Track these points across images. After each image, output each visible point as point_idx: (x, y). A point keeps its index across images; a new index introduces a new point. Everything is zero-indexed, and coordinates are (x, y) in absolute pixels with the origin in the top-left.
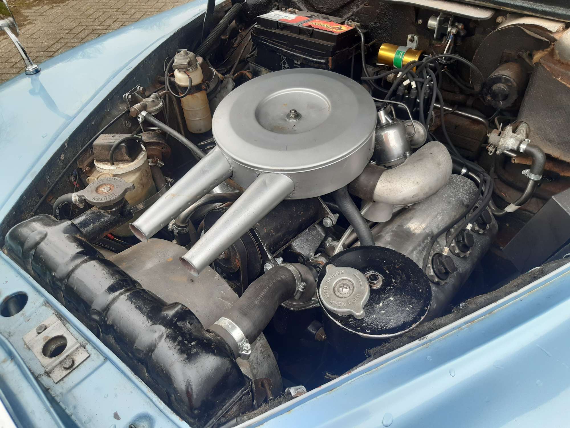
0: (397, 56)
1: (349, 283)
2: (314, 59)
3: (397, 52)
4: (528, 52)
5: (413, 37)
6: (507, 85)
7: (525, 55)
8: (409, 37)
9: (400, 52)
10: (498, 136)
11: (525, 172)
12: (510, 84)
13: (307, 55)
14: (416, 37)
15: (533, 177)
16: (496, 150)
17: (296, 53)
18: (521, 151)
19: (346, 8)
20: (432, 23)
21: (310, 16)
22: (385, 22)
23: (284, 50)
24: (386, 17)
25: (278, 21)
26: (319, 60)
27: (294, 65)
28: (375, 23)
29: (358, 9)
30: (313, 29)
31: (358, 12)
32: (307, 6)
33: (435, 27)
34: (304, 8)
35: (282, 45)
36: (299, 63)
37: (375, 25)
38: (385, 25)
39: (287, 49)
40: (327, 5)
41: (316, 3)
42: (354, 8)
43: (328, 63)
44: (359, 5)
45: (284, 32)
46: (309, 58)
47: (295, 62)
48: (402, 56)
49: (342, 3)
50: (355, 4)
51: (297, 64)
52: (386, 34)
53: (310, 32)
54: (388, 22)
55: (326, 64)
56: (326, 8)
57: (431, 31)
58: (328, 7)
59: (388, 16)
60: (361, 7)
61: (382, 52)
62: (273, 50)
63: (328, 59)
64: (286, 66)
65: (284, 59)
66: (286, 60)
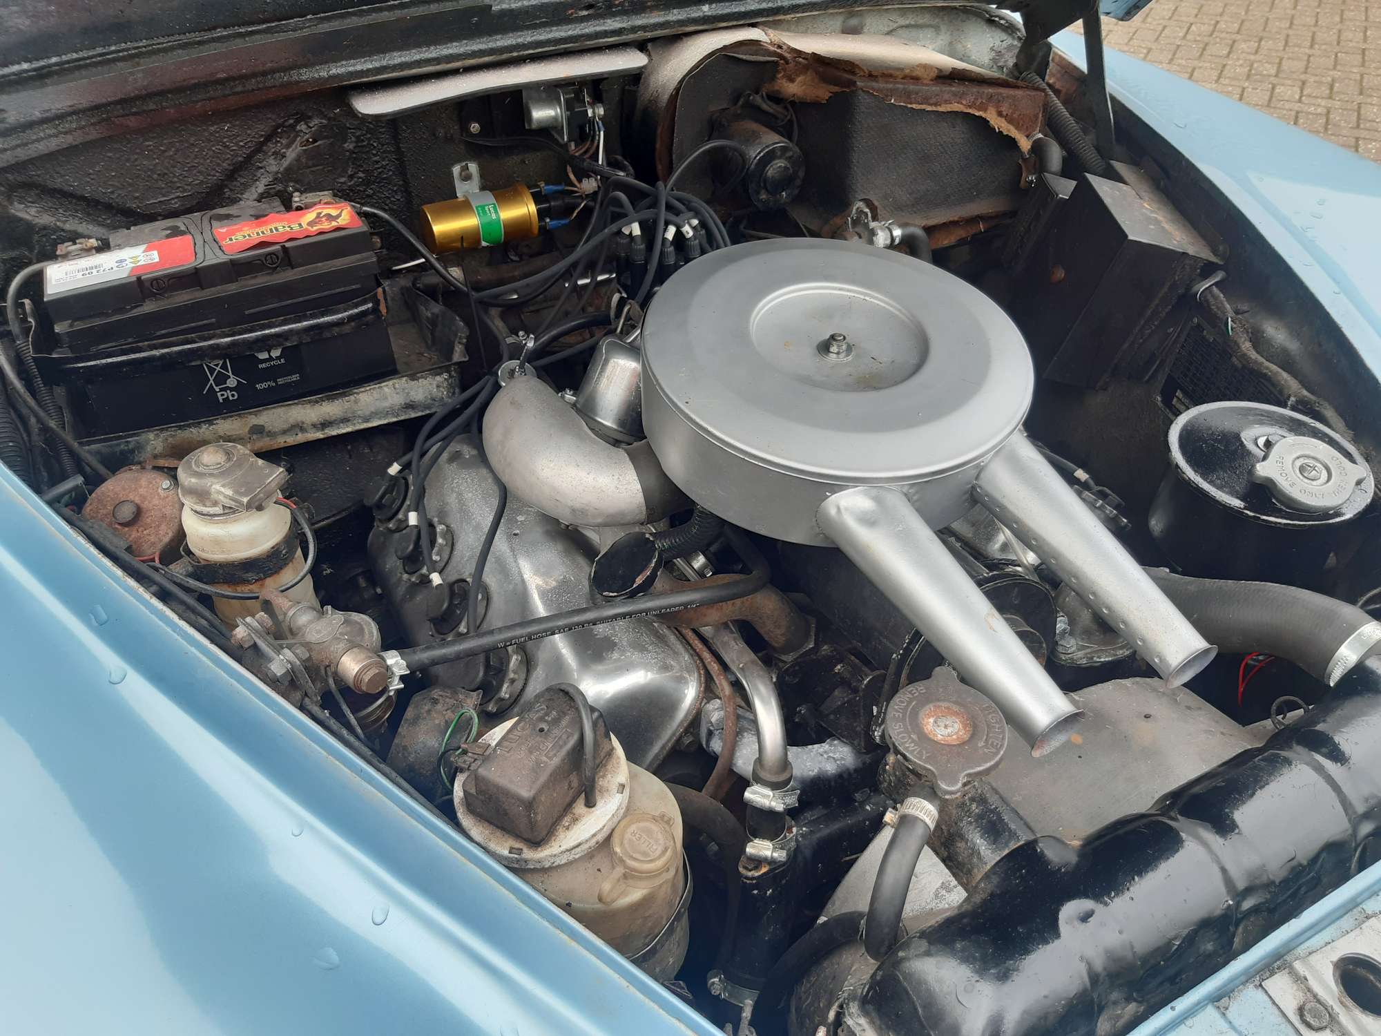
0: (486, 220)
1: (1304, 460)
2: (340, 316)
3: (478, 211)
4: (761, 93)
5: (465, 169)
8: (456, 170)
9: (483, 207)
12: (791, 153)
13: (313, 317)
14: (473, 167)
17: (270, 327)
18: (897, 241)
19: (241, 173)
20: (542, 114)
21: (169, 232)
22: (377, 162)
23: (222, 340)
24: (374, 152)
25: (139, 279)
26: (356, 311)
27: (260, 366)
28: (351, 177)
29: (286, 163)
30: (283, 247)
31: (288, 170)
32: (100, 219)
33: (555, 118)
34: (90, 227)
35: (205, 331)
36: (276, 353)
37: (352, 183)
38: (379, 170)
39: (231, 333)
40: (179, 187)
41: (137, 198)
42: (271, 164)
43: (379, 305)
44: (284, 150)
45: (183, 298)
46: (322, 320)
47: (263, 356)
48: (496, 212)
49: (229, 165)
50: (270, 154)
51: (271, 359)
52: (390, 189)
53: (278, 258)
54: (383, 160)
55: (375, 310)
56: (178, 197)
57: (547, 131)
58: (185, 191)
59: (380, 146)
60: (291, 154)
61: (443, 227)
62: (168, 363)
63: (376, 295)
64: (232, 382)
65: (218, 369)
66: (224, 367)
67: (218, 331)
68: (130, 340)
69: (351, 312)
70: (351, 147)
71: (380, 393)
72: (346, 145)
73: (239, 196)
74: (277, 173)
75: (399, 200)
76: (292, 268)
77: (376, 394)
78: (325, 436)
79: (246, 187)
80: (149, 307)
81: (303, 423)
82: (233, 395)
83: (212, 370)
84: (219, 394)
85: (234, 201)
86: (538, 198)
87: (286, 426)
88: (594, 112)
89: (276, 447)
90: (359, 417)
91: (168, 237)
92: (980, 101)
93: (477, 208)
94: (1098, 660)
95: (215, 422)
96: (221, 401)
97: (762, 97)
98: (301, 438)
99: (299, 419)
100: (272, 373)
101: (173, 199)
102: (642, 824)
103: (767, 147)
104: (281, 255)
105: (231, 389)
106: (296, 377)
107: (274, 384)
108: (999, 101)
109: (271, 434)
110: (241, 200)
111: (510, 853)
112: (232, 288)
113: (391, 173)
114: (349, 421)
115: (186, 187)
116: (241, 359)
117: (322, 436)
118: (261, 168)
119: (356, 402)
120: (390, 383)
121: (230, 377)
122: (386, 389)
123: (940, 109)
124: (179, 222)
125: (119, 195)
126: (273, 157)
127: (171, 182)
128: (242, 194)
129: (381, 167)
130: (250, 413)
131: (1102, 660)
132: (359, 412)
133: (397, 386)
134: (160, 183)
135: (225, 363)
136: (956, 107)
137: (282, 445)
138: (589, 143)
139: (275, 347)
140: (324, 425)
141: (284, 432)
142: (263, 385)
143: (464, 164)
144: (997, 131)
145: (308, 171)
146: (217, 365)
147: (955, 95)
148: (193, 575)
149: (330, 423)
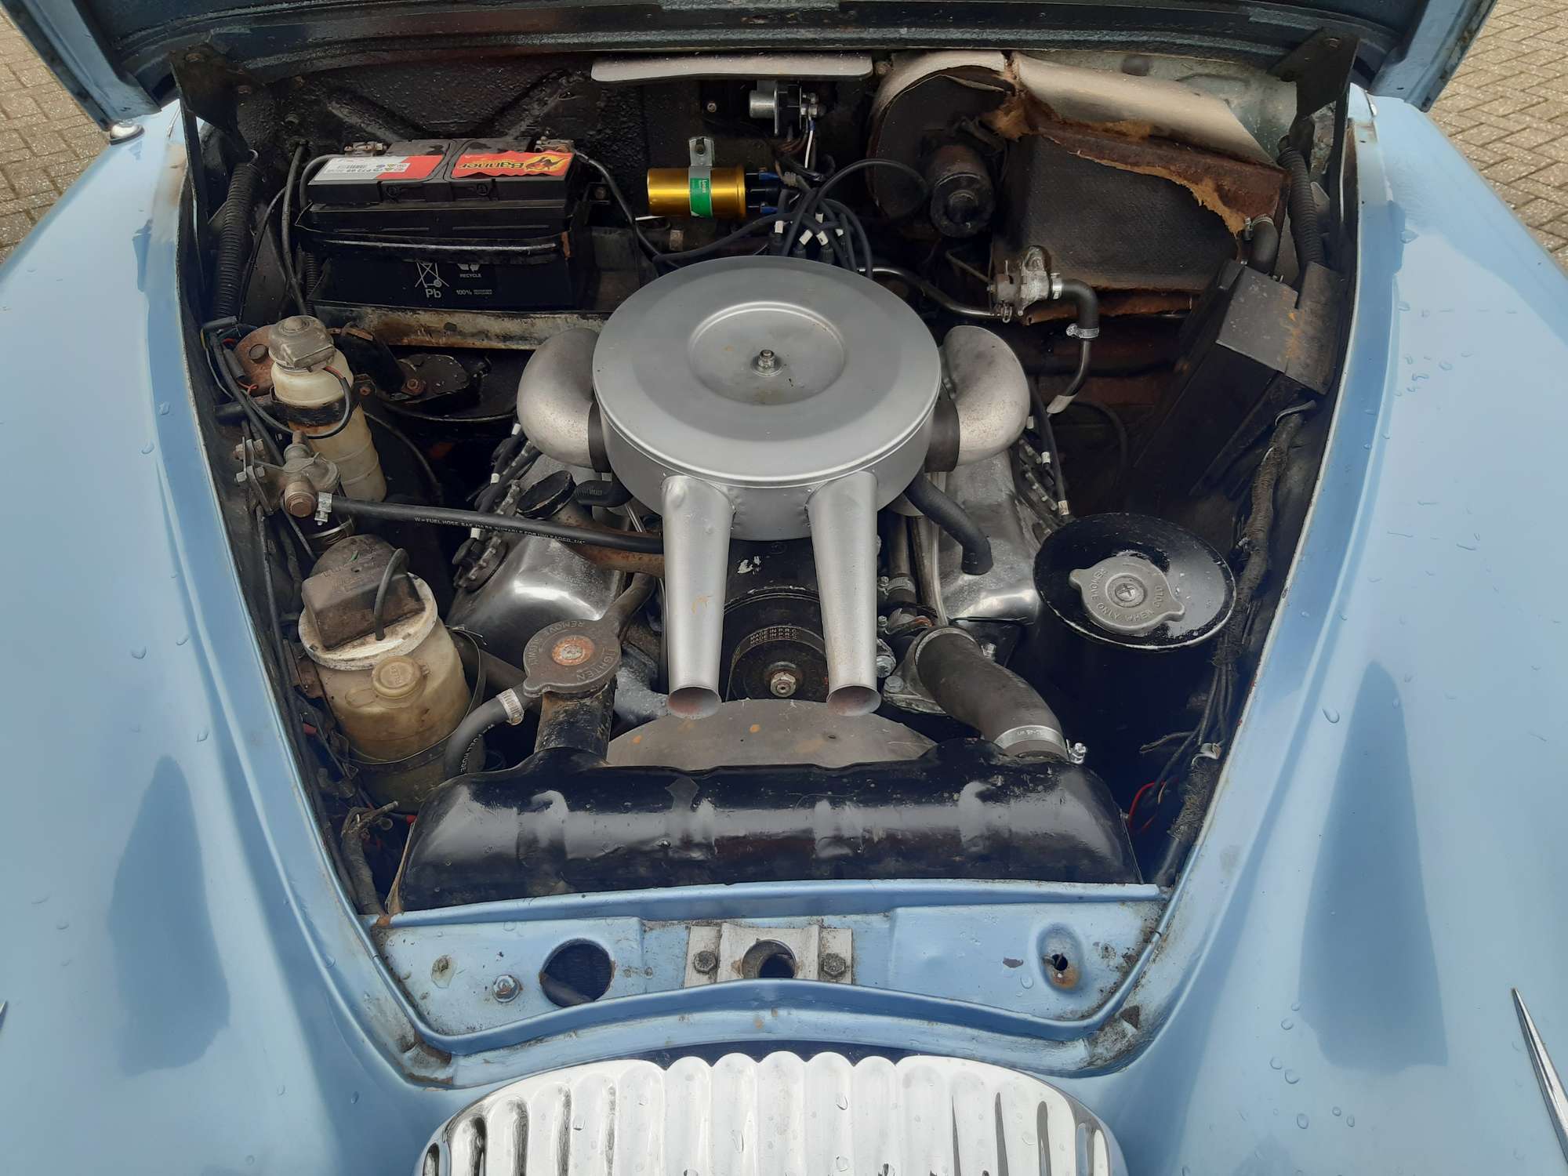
0: (696, 192)
1: (1127, 581)
2: (525, 248)
3: (691, 182)
4: (977, 119)
5: (700, 142)
6: (973, 190)
7: (972, 127)
8: (692, 142)
9: (697, 180)
10: (1011, 285)
11: (1071, 330)
12: (978, 186)
13: (503, 244)
14: (708, 142)
15: (1087, 334)
16: (1015, 312)
17: (468, 244)
18: (1056, 296)
19: (510, 112)
20: (760, 104)
21: (433, 149)
22: (624, 122)
23: (429, 246)
24: (623, 113)
25: (379, 182)
26: (539, 247)
27: (461, 275)
28: (599, 132)
29: (546, 109)
30: (494, 180)
31: (548, 115)
32: (395, 128)
33: (771, 111)
34: (387, 133)
35: (418, 236)
36: (474, 268)
37: (600, 137)
38: (626, 130)
39: (436, 241)
40: (457, 114)
41: (424, 116)
42: (533, 109)
43: (562, 246)
44: (546, 99)
45: (410, 205)
46: (510, 248)
47: (464, 267)
48: (707, 187)
49: (500, 103)
50: (535, 99)
51: (470, 271)
52: (633, 149)
53: (487, 188)
54: (630, 121)
55: (558, 250)
56: (455, 122)
57: (764, 122)
58: (461, 118)
59: (628, 109)
60: (552, 102)
61: (657, 192)
62: (389, 256)
63: (560, 237)
64: (438, 283)
65: (428, 269)
66: (433, 269)
67: (427, 238)
68: (364, 230)
69: (534, 247)
70: (602, 105)
71: (554, 322)
72: (598, 103)
73: (506, 131)
74: (538, 117)
75: (640, 160)
76: (499, 200)
77: (550, 322)
78: (506, 348)
79: (513, 124)
80: (383, 207)
81: (488, 331)
82: (438, 294)
83: (423, 270)
84: (427, 290)
85: (502, 134)
86: (749, 184)
87: (475, 331)
88: (807, 112)
89: (466, 345)
90: (535, 338)
91: (429, 154)
92: (1193, 170)
93: (691, 179)
94: (916, 708)
95: (418, 312)
96: (428, 296)
97: (975, 123)
98: (486, 344)
99: (485, 327)
100: (470, 284)
101: (452, 123)
102: (403, 664)
103: (953, 175)
104: (490, 187)
105: (437, 289)
106: (489, 292)
107: (471, 293)
108: (1219, 174)
109: (461, 333)
110: (507, 134)
111: (311, 648)
112: (446, 206)
113: (635, 134)
114: (526, 340)
115: (463, 115)
116: (448, 265)
117: (503, 347)
118: (527, 110)
119: (533, 325)
120: (563, 316)
121: (436, 278)
122: (559, 321)
123: (1136, 170)
124: (444, 143)
125: (411, 111)
126: (537, 103)
127: (452, 109)
128: (509, 130)
129: (627, 128)
130: (445, 312)
131: (920, 709)
132: (535, 335)
133: (568, 320)
134: (443, 107)
135: (433, 266)
136: (1159, 171)
137: (471, 346)
138: (799, 139)
139: (475, 262)
140: (506, 338)
141: (473, 335)
142: (462, 292)
143: (700, 138)
144: (1200, 204)
145: (563, 119)
146: (427, 266)
147: (1161, 158)
148: (266, 409)
149: (511, 337)
